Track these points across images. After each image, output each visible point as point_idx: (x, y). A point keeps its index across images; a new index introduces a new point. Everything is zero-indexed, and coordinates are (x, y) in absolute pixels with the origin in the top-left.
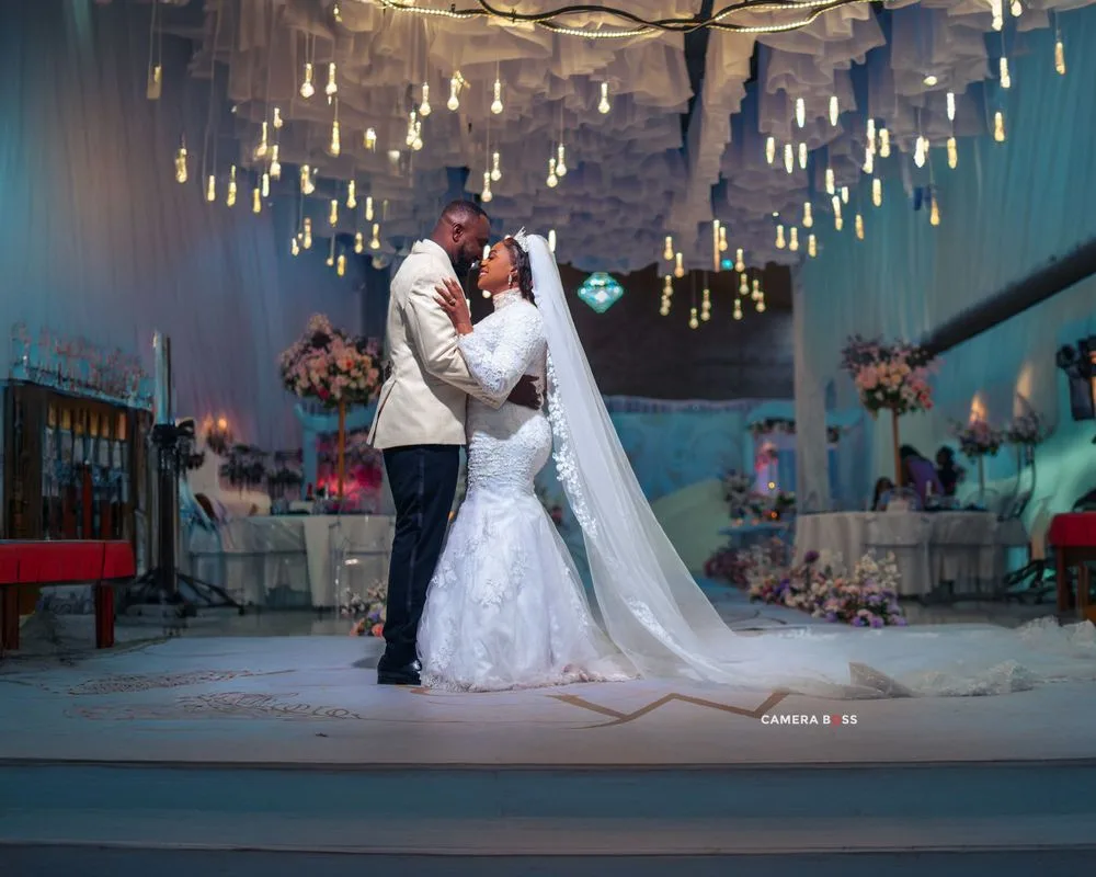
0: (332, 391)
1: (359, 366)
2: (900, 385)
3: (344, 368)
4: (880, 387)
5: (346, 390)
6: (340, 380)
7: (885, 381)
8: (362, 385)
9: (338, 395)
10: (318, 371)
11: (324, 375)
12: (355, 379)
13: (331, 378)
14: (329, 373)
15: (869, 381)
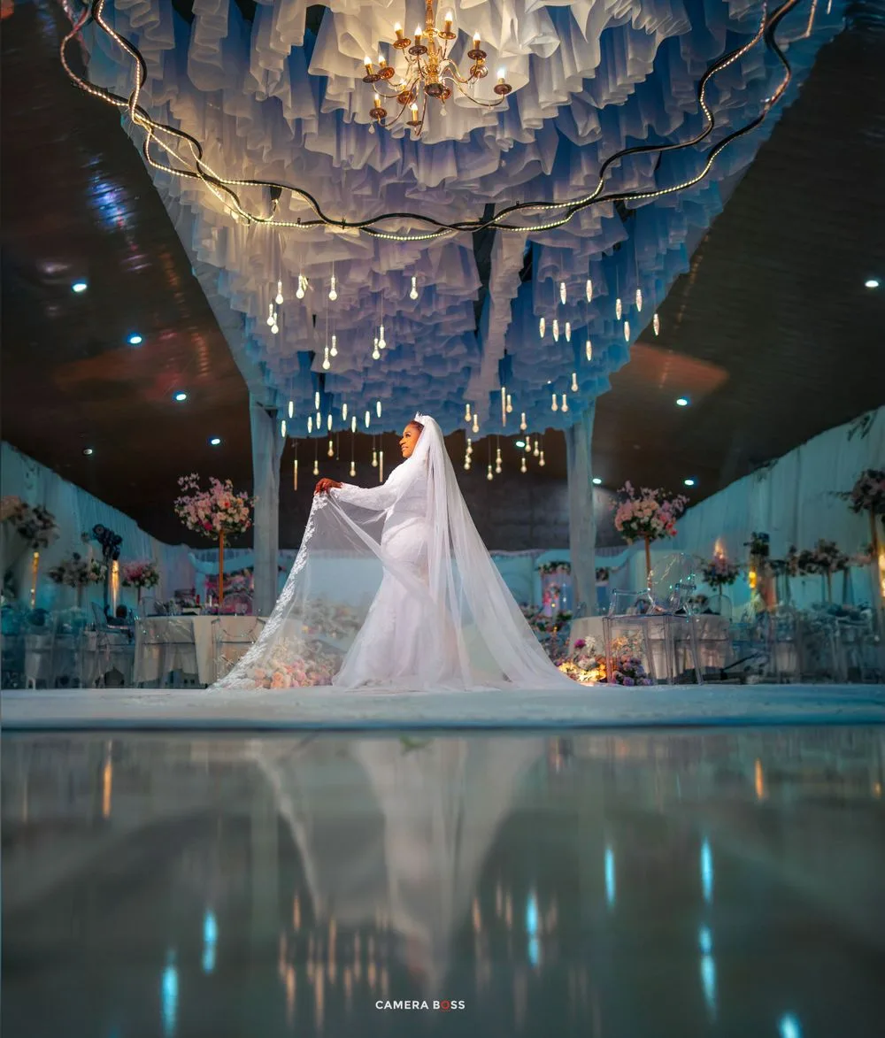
0: (214, 524)
1: (235, 506)
2: (651, 518)
3: (223, 507)
4: (634, 519)
5: (224, 523)
6: (220, 516)
7: (638, 514)
8: (237, 521)
9: (219, 528)
10: (203, 509)
11: (208, 512)
12: (231, 515)
13: (214, 515)
14: (212, 511)
15: (626, 515)
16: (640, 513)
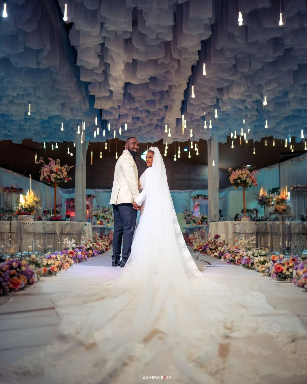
0: (51, 179)
1: (61, 171)
2: (246, 178)
3: (55, 171)
4: (239, 178)
5: (56, 178)
6: (54, 175)
8: (62, 178)
9: (53, 181)
10: (46, 172)
11: (48, 174)
12: (59, 175)
13: (51, 175)
14: (51, 173)
15: (235, 176)
16: (242, 176)
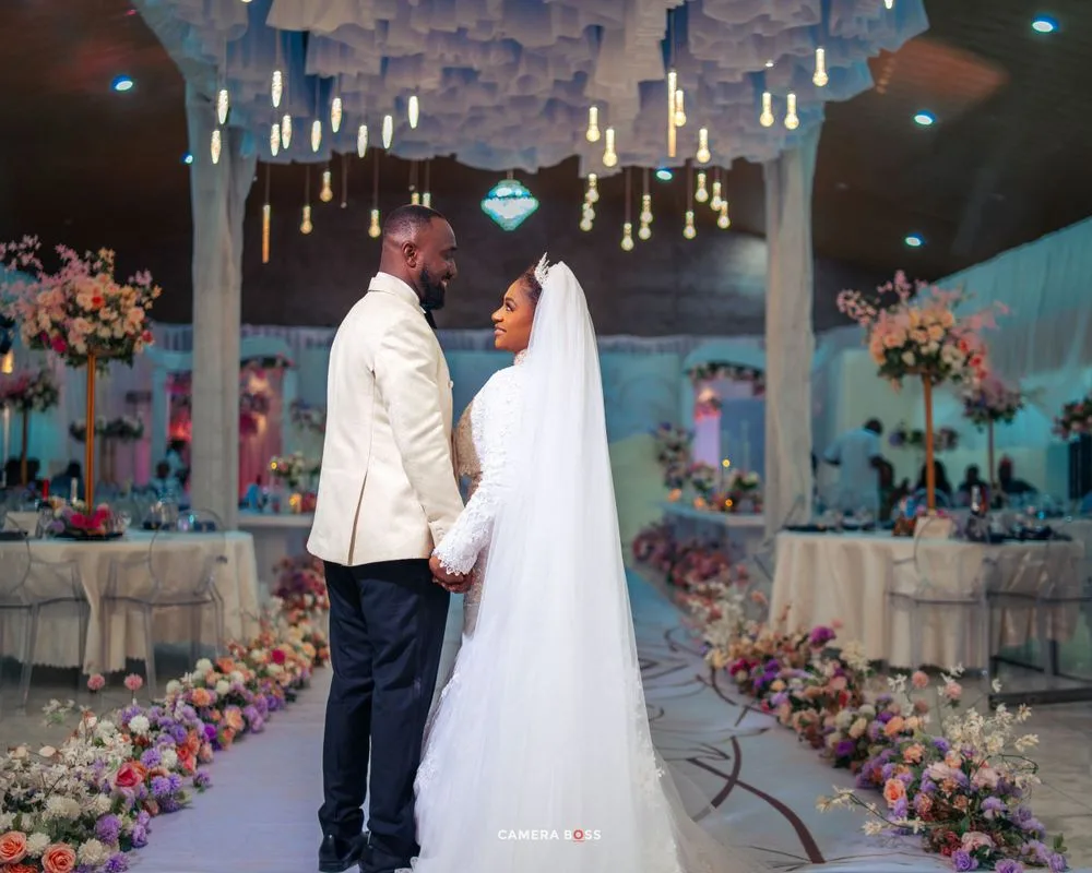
0: (72, 342)
1: (114, 303)
2: (941, 343)
3: (89, 306)
4: (910, 344)
5: (92, 339)
6: (80, 326)
7: (919, 336)
8: (119, 334)
9: (81, 348)
10: (49, 309)
11: (59, 316)
12: (106, 323)
13: (68, 321)
14: (68, 313)
15: (894, 336)
16: (921, 333)
